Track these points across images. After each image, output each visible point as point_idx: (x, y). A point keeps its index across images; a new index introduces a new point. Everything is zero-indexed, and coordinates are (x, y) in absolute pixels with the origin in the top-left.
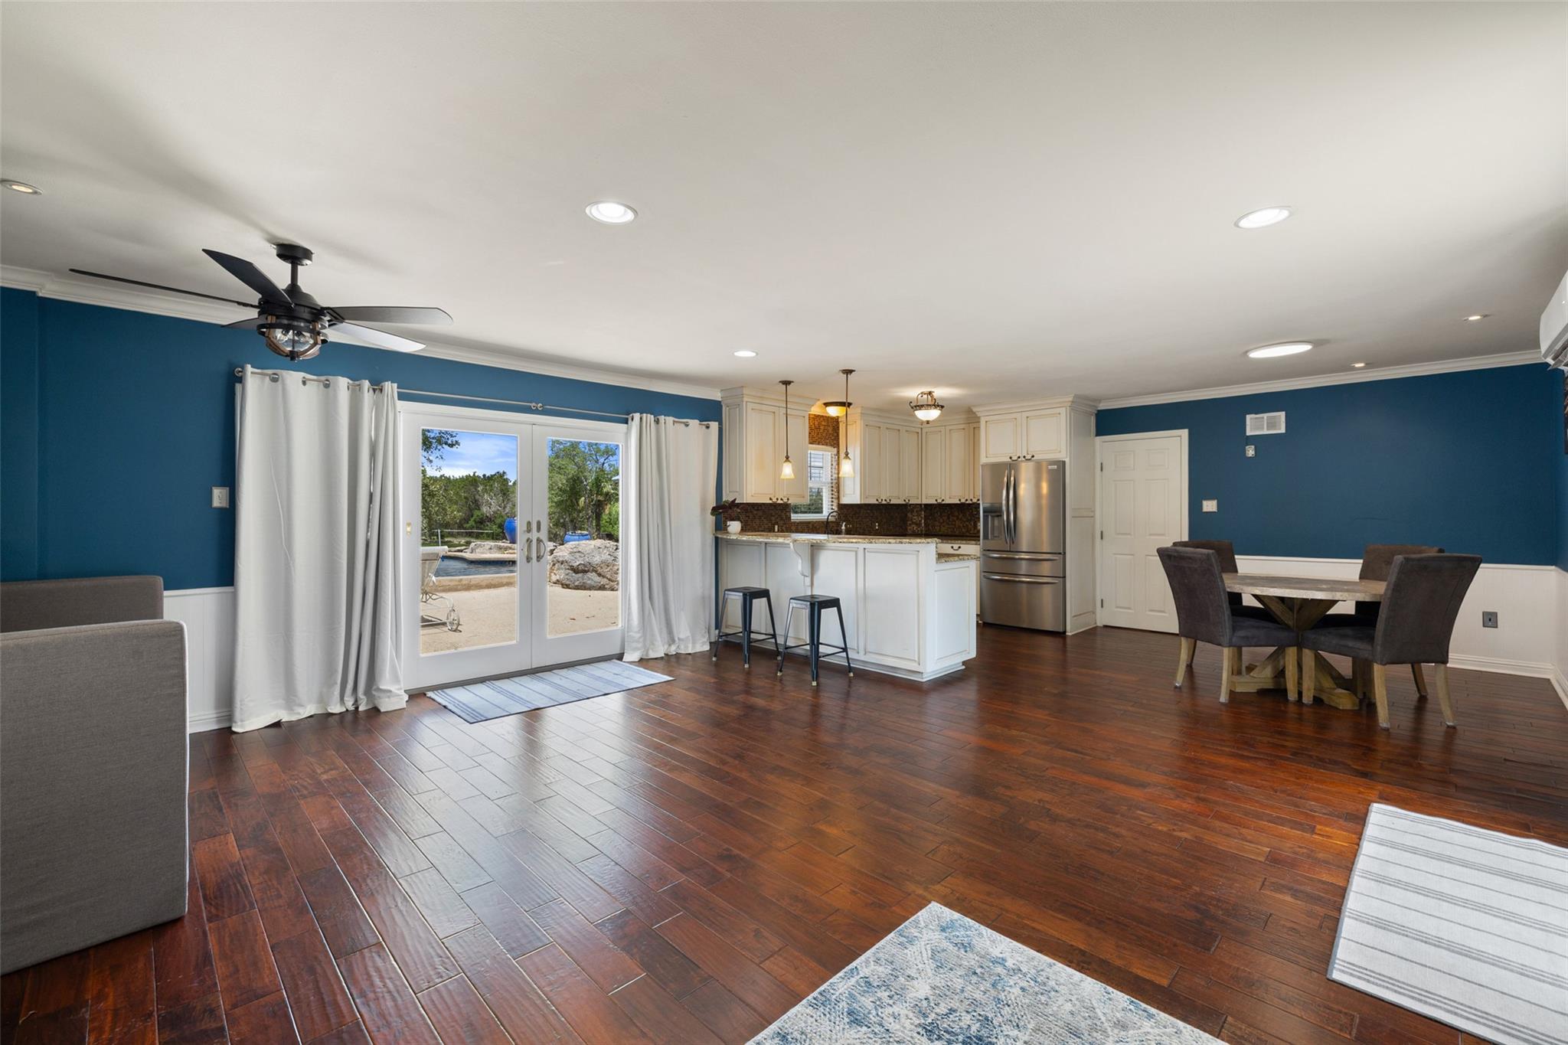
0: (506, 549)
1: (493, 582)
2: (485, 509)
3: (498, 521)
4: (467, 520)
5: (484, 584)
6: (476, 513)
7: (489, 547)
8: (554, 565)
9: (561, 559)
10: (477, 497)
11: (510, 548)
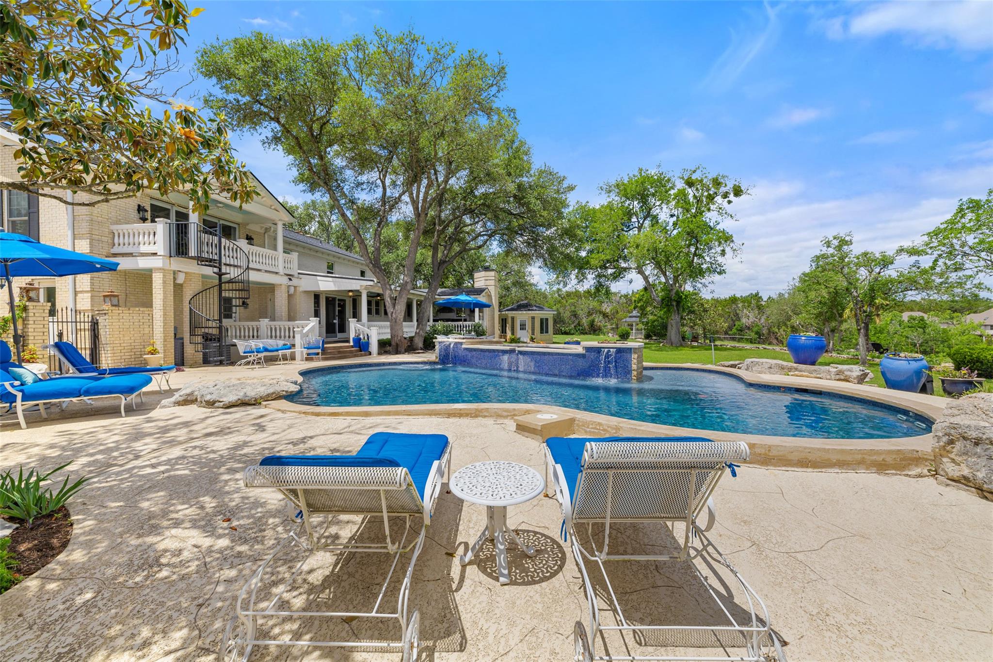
0: (790, 369)
1: (811, 457)
2: (744, 320)
3: (755, 329)
4: (730, 328)
5: (795, 457)
6: (737, 323)
7: (767, 366)
8: (951, 442)
9: (974, 434)
10: (738, 312)
11: (796, 369)
